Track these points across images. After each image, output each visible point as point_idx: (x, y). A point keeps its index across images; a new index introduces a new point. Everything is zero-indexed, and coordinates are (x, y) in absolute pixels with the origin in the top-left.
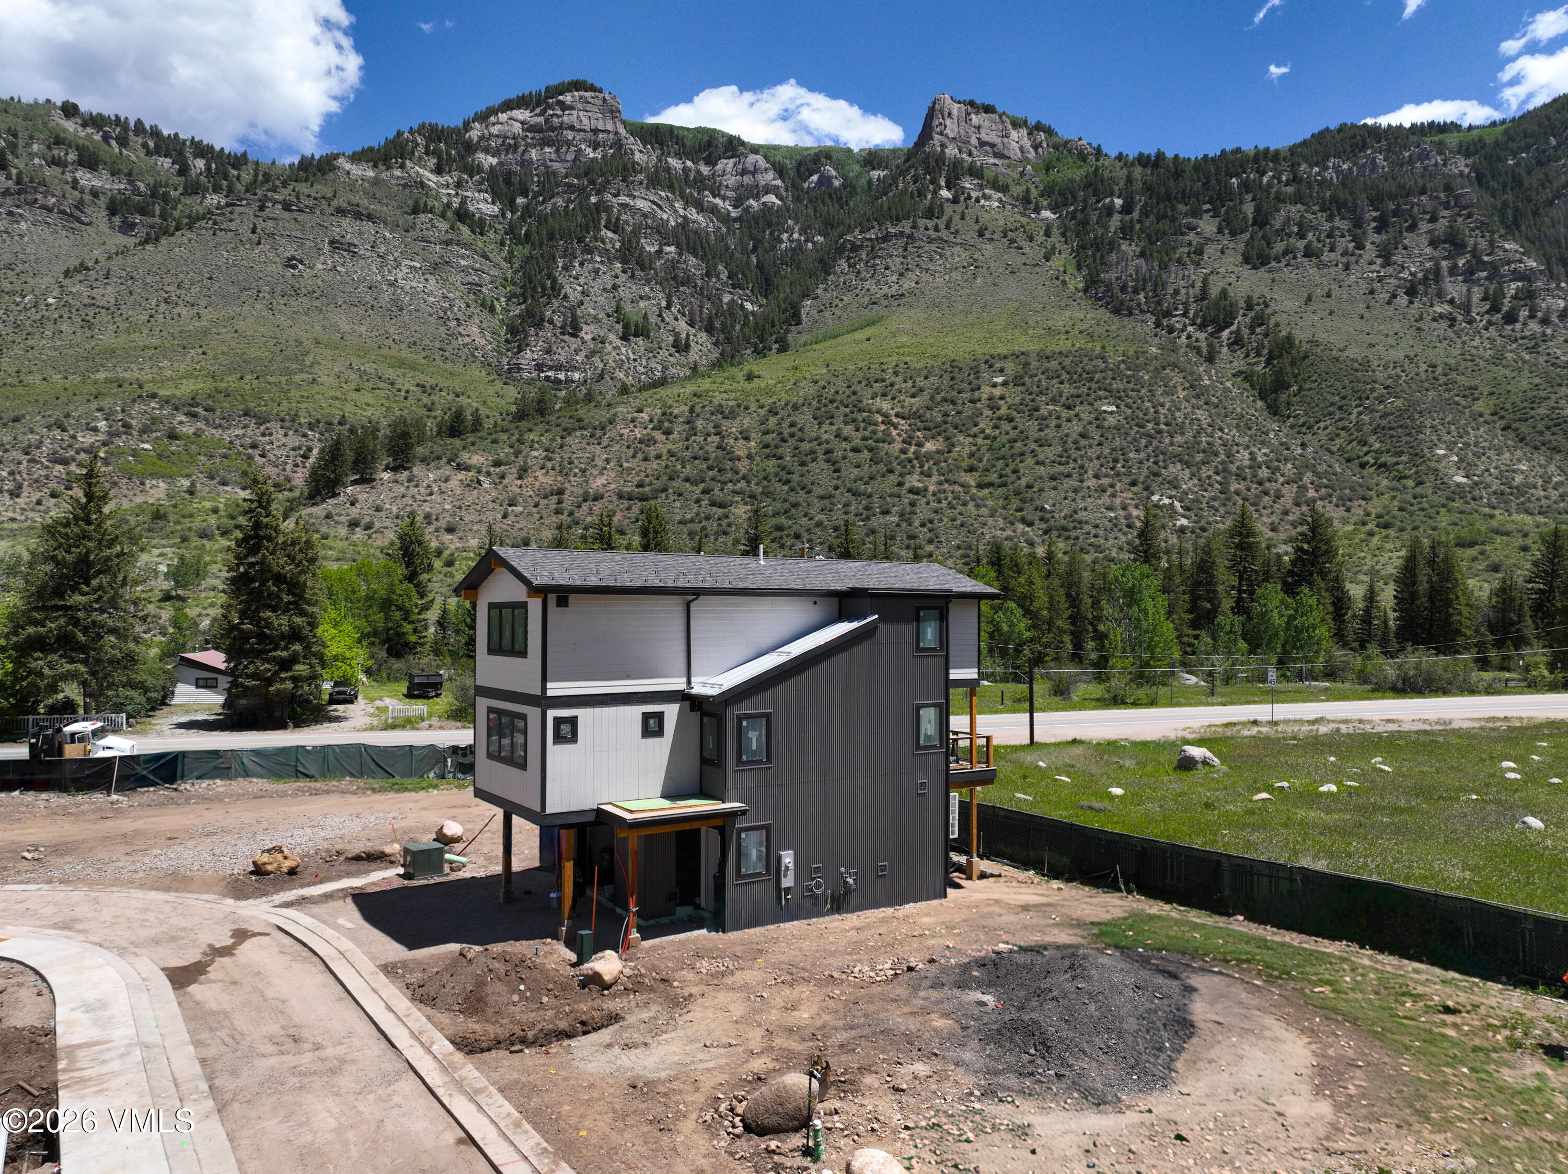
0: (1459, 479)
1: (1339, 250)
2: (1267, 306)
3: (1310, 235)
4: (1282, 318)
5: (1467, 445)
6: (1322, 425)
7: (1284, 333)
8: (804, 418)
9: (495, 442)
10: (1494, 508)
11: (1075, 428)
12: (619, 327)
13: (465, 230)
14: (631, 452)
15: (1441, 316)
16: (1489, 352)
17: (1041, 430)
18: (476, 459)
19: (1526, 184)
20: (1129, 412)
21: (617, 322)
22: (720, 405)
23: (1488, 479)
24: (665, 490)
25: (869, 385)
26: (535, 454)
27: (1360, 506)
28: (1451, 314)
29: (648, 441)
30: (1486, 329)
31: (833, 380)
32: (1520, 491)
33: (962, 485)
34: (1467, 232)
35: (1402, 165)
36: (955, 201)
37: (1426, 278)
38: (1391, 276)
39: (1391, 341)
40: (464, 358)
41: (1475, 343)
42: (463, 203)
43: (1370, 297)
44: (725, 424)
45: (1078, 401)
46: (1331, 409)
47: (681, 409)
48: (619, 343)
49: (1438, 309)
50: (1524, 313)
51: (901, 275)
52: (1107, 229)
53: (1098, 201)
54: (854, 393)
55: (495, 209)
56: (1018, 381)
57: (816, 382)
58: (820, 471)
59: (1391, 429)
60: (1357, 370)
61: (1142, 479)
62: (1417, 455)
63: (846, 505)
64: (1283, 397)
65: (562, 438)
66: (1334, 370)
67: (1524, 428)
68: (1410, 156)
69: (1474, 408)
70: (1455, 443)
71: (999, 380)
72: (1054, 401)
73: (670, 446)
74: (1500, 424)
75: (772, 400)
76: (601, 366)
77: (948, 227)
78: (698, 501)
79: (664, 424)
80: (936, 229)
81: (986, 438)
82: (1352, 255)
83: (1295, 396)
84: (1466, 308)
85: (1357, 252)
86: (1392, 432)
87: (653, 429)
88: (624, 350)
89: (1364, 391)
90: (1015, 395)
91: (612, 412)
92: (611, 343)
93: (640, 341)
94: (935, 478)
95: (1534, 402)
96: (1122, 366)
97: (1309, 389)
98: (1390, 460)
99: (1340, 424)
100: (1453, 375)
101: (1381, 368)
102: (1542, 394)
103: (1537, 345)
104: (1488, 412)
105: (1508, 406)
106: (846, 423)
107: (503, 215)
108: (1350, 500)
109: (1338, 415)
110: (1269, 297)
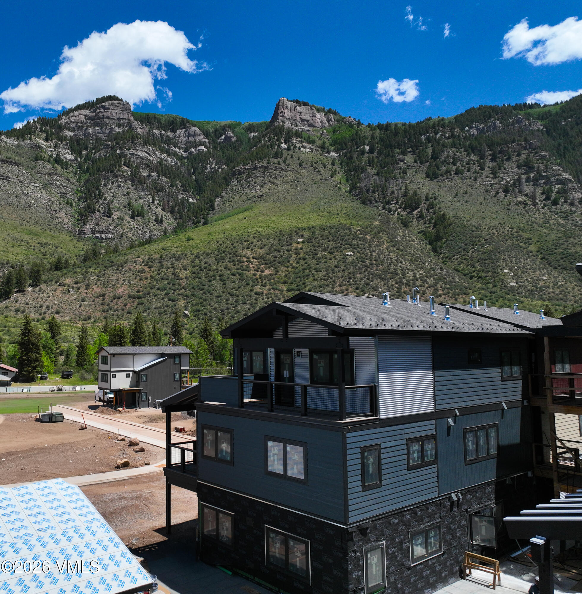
0: (513, 284)
1: (472, 171)
2: (436, 199)
3: (458, 164)
4: (442, 205)
5: (519, 267)
6: (455, 257)
7: (442, 213)
8: (211, 260)
9: (75, 273)
10: (527, 298)
11: (334, 262)
12: (130, 212)
13: (59, 167)
14: (134, 276)
15: (520, 203)
16: (542, 220)
17: (317, 264)
18: (67, 281)
19: (570, 134)
20: (359, 255)
21: (129, 210)
22: (174, 254)
23: (527, 284)
24: (149, 294)
25: (242, 243)
26: (93, 278)
27: (462, 298)
28: (525, 201)
29: (142, 271)
30: (543, 208)
31: (226, 241)
32: (541, 289)
33: (279, 290)
34: (535, 160)
35: (508, 126)
36: (288, 149)
37: (514, 184)
38: (497, 183)
39: (494, 216)
40: (59, 229)
41: (535, 216)
42: (58, 155)
43: (486, 193)
44: (176, 263)
45: (336, 250)
46: (460, 250)
47: (156, 256)
48: (130, 220)
49: (519, 199)
50: (562, 200)
51: (262, 186)
52: (361, 161)
53: (358, 148)
54: (234, 247)
55: (73, 157)
56: (309, 241)
57: (218, 242)
58: (217, 284)
59: (485, 260)
60: (473, 231)
61: (361, 286)
62: (495, 272)
63: (227, 300)
64: (439, 244)
65: (104, 270)
66: (463, 231)
67: (551, 258)
68: (513, 121)
69: (529, 248)
70: (514, 267)
71: (301, 240)
72: (325, 250)
73: (152, 274)
74: (540, 256)
75: (197, 251)
76: (122, 231)
77: (284, 162)
78: (163, 299)
79: (149, 263)
80: (279, 163)
81: (293, 268)
82: (478, 173)
83: (444, 243)
84: (533, 198)
85: (480, 171)
86: (486, 262)
87: (144, 266)
88: (132, 223)
89: (475, 242)
90: (307, 248)
91: (126, 258)
92: (126, 220)
93: (139, 218)
94: (267, 287)
95: (557, 246)
96: (359, 232)
97: (451, 240)
98: (483, 275)
99: (464, 257)
100: (521, 233)
101: (485, 230)
102: (561, 242)
103: (567, 216)
104: (536, 250)
105: (545, 248)
106: (230, 262)
107: (76, 160)
108: (458, 295)
109: (463, 253)
110: (437, 194)
